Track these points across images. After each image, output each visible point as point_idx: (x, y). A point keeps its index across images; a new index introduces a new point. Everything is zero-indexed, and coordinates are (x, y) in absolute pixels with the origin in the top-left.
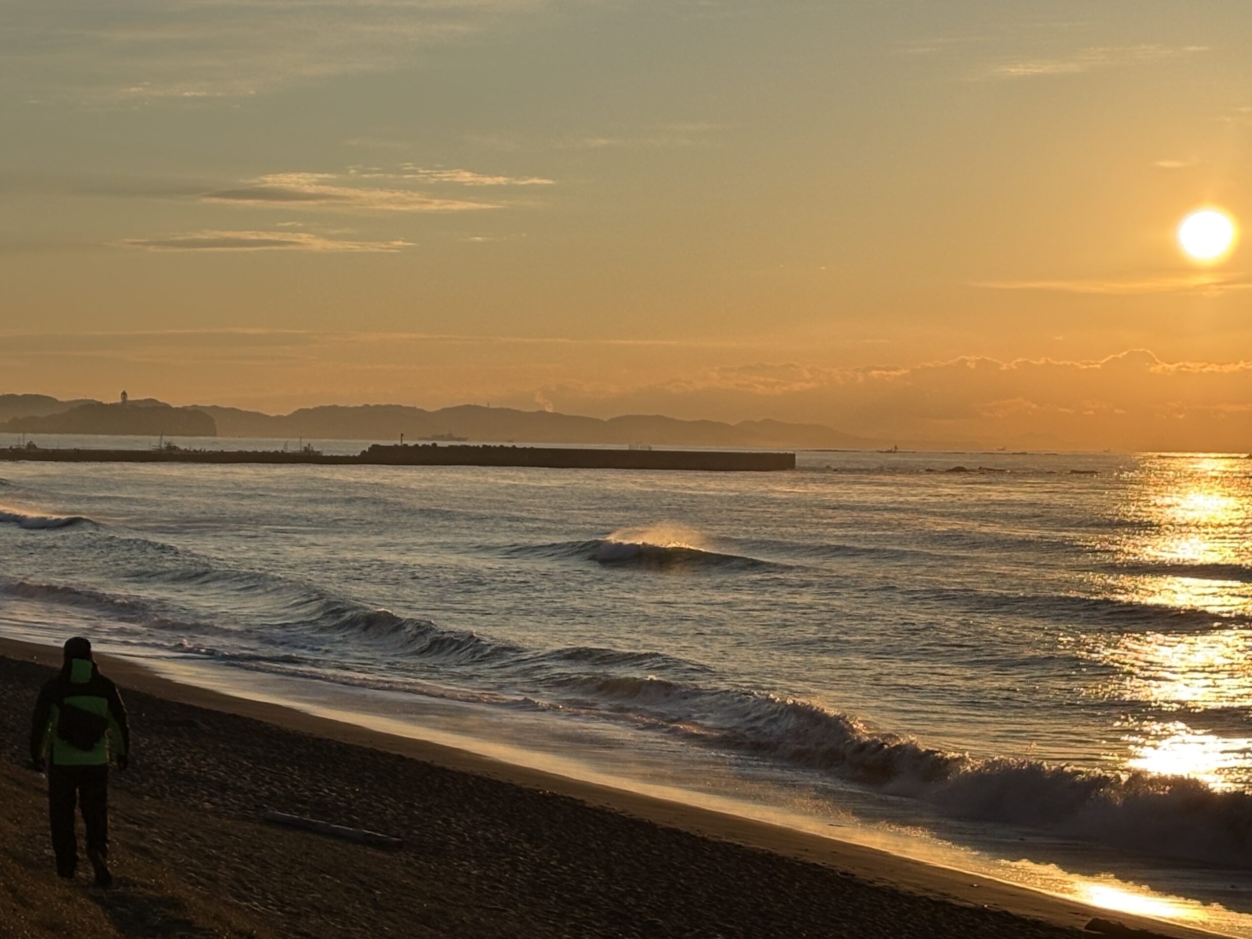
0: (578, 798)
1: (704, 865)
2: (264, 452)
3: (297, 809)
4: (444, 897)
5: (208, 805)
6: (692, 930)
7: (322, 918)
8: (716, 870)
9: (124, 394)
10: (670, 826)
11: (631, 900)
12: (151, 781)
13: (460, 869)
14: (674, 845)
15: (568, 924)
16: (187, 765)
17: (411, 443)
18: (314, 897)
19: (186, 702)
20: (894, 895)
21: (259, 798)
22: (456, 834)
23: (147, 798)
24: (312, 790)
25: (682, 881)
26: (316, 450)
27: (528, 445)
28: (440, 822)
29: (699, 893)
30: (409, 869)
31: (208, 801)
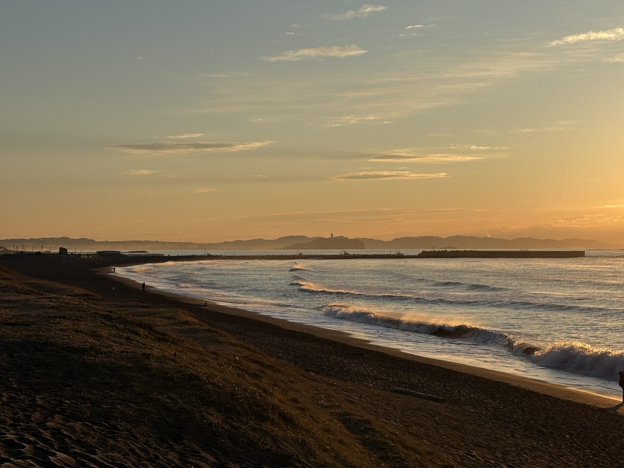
0: (508, 383)
1: (559, 408)
2: (383, 255)
3: (404, 387)
4: (461, 420)
5: (371, 385)
6: (557, 433)
7: (417, 427)
8: (564, 410)
9: (332, 234)
10: (544, 393)
11: (532, 422)
12: (350, 376)
13: (466, 409)
14: (546, 401)
15: (509, 430)
16: (362, 370)
17: (437, 250)
18: (413, 420)
19: (359, 347)
21: (389, 382)
22: (463, 396)
23: (349, 382)
24: (409, 380)
25: (551, 414)
26: (402, 253)
27: (481, 250)
28: (457, 391)
29: (558, 419)
30: (447, 409)
31: (371, 383)
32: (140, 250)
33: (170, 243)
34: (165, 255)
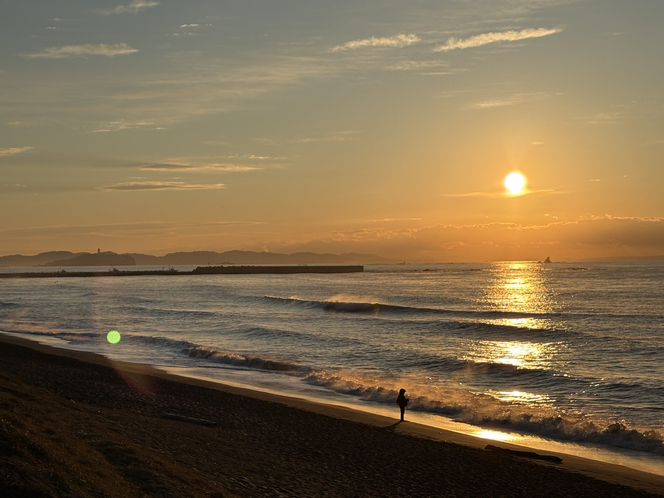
1: (335, 429)
2: (155, 271)
3: (174, 412)
4: (234, 445)
5: (139, 412)
6: (332, 455)
7: (187, 455)
8: (340, 430)
9: (99, 250)
10: (321, 413)
11: (307, 444)
12: (116, 402)
13: (240, 433)
14: (323, 421)
15: (283, 454)
16: (130, 396)
17: (213, 266)
18: (183, 447)
20: (409, 437)
21: (159, 408)
22: (238, 420)
23: (115, 409)
24: (180, 404)
25: (327, 435)
26: (175, 269)
27: (259, 265)
28: (231, 415)
29: (334, 440)
30: (220, 434)
31: (139, 410)
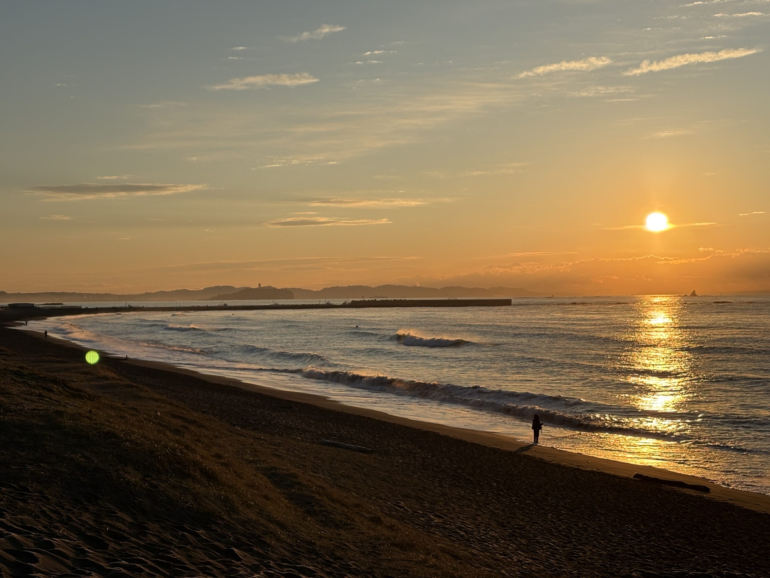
0: (437, 432)
1: (486, 457)
2: (312, 304)
3: (333, 439)
4: (390, 471)
6: (484, 481)
7: (345, 480)
8: (491, 458)
9: (259, 284)
10: (472, 442)
11: (459, 471)
12: (278, 429)
13: (395, 460)
14: (474, 449)
15: (437, 480)
16: (290, 423)
17: (367, 299)
18: (342, 472)
19: (288, 399)
20: (559, 466)
21: (318, 435)
22: (392, 447)
23: (277, 436)
24: (338, 431)
25: (479, 463)
26: (331, 303)
27: (410, 299)
28: (386, 442)
29: (486, 467)
30: (376, 460)
31: (299, 436)
32: (55, 303)
33: (87, 295)
34: (82, 307)
